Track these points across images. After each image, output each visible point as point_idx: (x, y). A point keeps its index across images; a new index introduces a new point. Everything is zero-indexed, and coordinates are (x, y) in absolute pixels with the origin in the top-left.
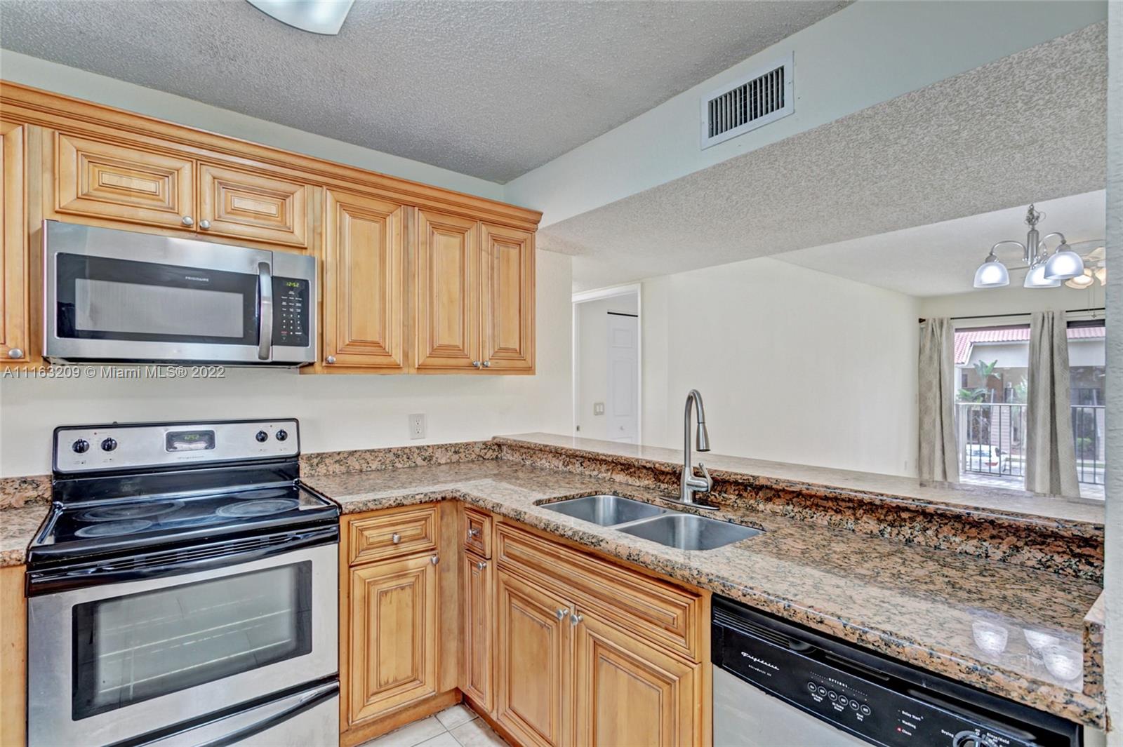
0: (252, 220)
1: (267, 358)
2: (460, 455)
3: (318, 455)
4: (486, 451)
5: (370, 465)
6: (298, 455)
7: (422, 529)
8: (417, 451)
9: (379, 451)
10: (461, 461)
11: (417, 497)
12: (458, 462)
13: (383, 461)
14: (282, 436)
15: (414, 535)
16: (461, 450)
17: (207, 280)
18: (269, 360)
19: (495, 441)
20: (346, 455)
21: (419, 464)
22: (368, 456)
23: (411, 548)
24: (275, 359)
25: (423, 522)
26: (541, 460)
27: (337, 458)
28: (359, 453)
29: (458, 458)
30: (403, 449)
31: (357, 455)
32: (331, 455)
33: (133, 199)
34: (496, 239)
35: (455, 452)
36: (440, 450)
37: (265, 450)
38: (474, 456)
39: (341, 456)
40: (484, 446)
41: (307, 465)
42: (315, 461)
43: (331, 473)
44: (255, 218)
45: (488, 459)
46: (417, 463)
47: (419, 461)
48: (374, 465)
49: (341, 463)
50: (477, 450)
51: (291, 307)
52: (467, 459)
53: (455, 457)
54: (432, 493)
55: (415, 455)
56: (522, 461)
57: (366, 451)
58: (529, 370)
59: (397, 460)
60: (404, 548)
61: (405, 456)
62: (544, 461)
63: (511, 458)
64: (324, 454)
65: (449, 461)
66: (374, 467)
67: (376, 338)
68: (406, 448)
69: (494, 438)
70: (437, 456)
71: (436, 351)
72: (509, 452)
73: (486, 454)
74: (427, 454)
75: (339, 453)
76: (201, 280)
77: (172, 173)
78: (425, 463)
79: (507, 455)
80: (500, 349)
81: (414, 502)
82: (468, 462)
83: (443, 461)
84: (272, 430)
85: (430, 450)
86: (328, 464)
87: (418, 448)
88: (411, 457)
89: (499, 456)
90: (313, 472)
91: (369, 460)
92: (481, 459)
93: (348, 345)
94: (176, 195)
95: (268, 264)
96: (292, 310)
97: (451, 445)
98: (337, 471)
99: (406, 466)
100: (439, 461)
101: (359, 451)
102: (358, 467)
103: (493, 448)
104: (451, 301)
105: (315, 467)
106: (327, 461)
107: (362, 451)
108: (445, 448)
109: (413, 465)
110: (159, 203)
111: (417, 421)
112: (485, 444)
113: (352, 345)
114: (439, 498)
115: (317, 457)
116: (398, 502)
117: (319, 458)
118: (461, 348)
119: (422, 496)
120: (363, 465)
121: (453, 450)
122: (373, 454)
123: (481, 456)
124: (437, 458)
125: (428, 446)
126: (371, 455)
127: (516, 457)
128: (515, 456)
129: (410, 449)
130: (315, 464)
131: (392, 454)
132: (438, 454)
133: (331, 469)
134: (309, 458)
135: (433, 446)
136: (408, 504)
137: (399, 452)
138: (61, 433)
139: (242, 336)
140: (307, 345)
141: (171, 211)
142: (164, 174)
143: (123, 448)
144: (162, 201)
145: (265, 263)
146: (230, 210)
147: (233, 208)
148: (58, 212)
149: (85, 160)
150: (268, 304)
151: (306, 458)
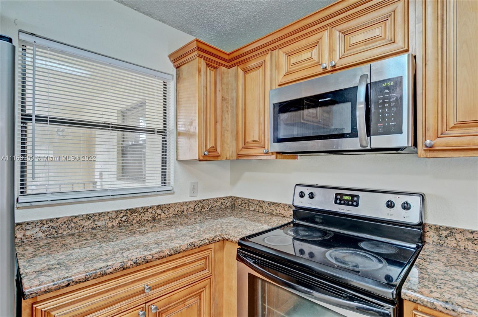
0: (364, 47)
1: (367, 146)
3: (447, 229)
6: (421, 225)
14: (406, 207)
17: (330, 99)
18: (369, 148)
24: (373, 147)
27: (470, 236)
32: (462, 231)
33: (303, 65)
37: (392, 215)
39: (475, 235)
41: (435, 235)
42: (444, 233)
43: (462, 248)
44: (365, 45)
49: (475, 241)
51: (386, 103)
75: (472, 232)
76: (326, 99)
77: (318, 42)
84: (399, 201)
86: (458, 239)
90: (442, 242)
93: (453, 127)
94: (320, 54)
95: (367, 75)
96: (386, 105)
98: (470, 248)
105: (445, 239)
106: (458, 236)
110: (314, 62)
113: (459, 127)
115: (446, 230)
117: (448, 232)
130: (444, 235)
133: (462, 244)
134: (438, 229)
138: (297, 187)
139: (350, 132)
140: (401, 132)
141: (318, 64)
142: (315, 45)
143: (316, 198)
144: (315, 60)
145: (365, 75)
146: (349, 48)
147: (350, 45)
148: (279, 85)
149: (286, 56)
150: (363, 107)
151: (433, 228)
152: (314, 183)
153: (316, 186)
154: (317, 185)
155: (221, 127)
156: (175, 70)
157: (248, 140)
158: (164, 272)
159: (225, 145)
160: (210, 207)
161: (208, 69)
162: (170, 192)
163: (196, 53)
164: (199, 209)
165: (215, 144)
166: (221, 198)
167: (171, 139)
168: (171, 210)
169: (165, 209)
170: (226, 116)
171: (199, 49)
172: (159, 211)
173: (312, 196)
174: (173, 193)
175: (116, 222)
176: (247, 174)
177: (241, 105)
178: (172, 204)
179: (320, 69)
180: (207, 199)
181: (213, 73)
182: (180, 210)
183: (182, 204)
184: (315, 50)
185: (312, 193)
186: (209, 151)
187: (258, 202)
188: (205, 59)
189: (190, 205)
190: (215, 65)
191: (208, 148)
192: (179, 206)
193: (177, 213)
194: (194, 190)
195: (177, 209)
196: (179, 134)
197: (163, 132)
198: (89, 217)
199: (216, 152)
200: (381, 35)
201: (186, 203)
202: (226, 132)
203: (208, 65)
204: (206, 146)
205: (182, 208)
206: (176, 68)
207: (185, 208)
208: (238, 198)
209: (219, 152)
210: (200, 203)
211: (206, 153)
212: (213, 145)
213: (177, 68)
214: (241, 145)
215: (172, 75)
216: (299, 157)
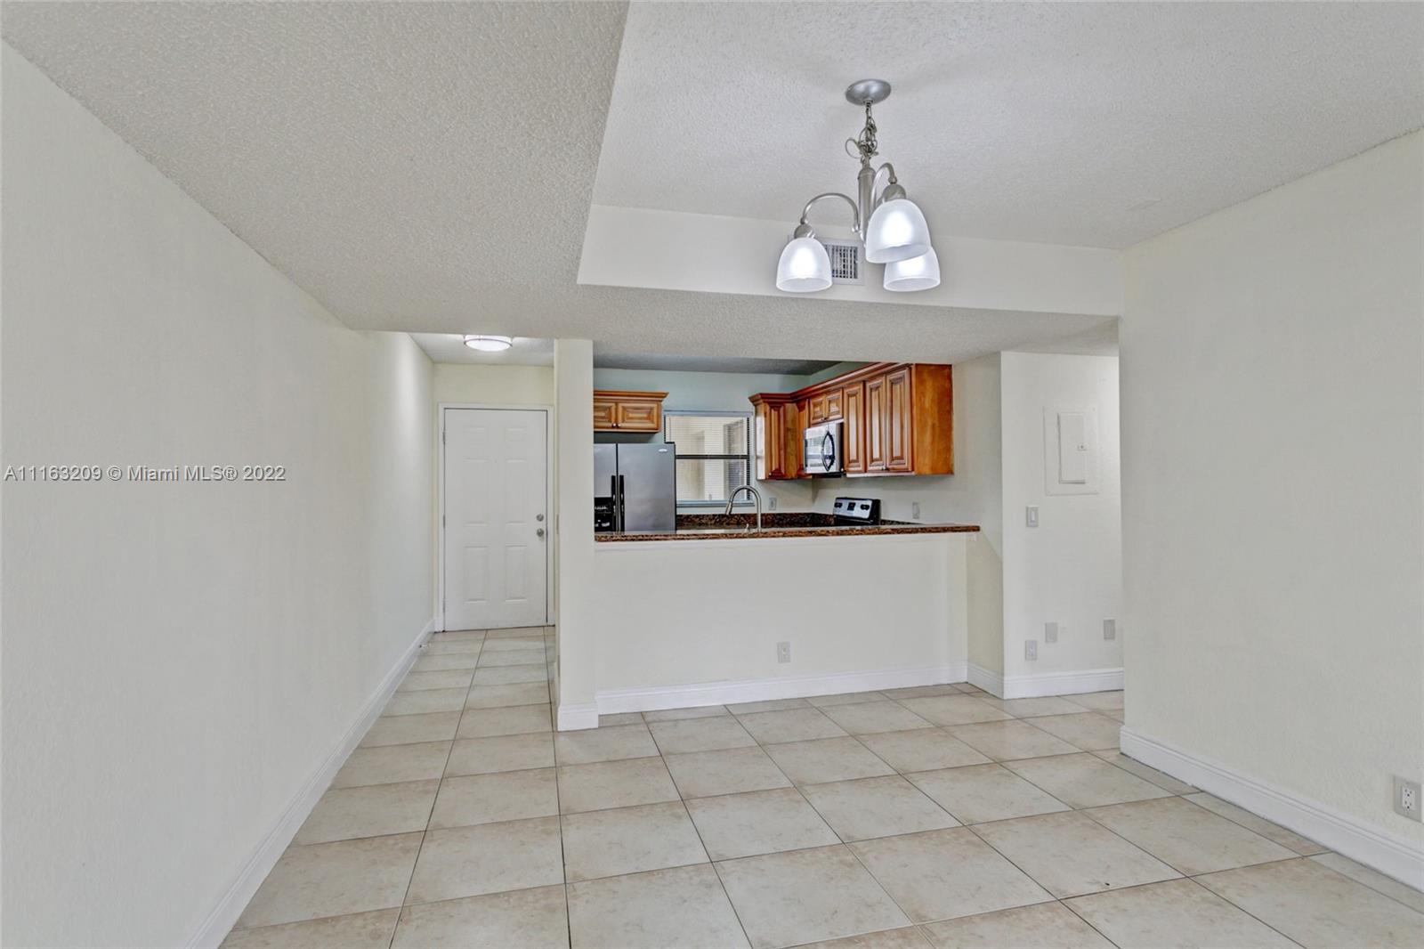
93: (850, 462)
138: (837, 500)
148: (811, 426)
155: (785, 452)
156: (754, 408)
160: (788, 520)
163: (761, 401)
164: (777, 521)
165: (780, 465)
166: (799, 513)
167: (752, 463)
171: (762, 398)
172: (742, 518)
175: (713, 522)
180: (786, 513)
181: (776, 413)
186: (772, 473)
188: (769, 403)
189: (769, 516)
191: (774, 469)
194: (773, 504)
196: (756, 458)
197: (747, 457)
198: (697, 516)
199: (780, 472)
203: (771, 407)
204: (772, 467)
207: (764, 518)
209: (783, 472)
210: (778, 516)
211: (770, 474)
212: (777, 467)
213: (756, 406)
215: (752, 412)
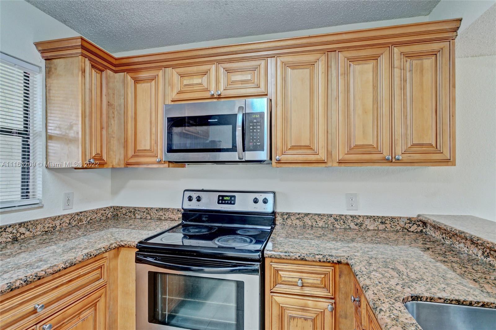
0: (240, 85)
1: (243, 159)
2: (386, 225)
3: (287, 213)
4: (411, 225)
5: (318, 223)
6: (274, 213)
7: (322, 281)
8: (351, 219)
9: (324, 215)
10: (386, 229)
11: (317, 257)
12: (384, 230)
13: (326, 222)
14: (265, 201)
15: (315, 284)
16: (387, 222)
17: (217, 120)
18: (244, 160)
19: (419, 218)
20: (303, 215)
21: (352, 227)
22: (316, 217)
23: (312, 292)
24: (247, 159)
25: (323, 276)
26: (459, 243)
27: (298, 216)
28: (311, 215)
29: (384, 227)
30: (340, 216)
31: (310, 216)
32: (294, 214)
33: (195, 88)
34: (408, 56)
35: (382, 223)
36: (369, 219)
37: (257, 208)
38: (399, 228)
39: (300, 216)
40: (409, 221)
41: (281, 218)
42: (286, 217)
43: (294, 225)
44: (242, 84)
45: (412, 232)
46: (350, 226)
47: (352, 226)
48: (321, 224)
49: (300, 220)
50: (402, 224)
51: (254, 129)
52: (392, 229)
53: (382, 227)
54: (329, 255)
55: (349, 221)
56: (442, 240)
57: (315, 214)
58: (449, 162)
59: (336, 223)
60: (307, 291)
61: (342, 221)
62: (462, 245)
63: (434, 235)
64: (290, 213)
65: (376, 228)
66: (320, 225)
67: (308, 144)
68: (343, 215)
69: (419, 216)
70: (366, 224)
71: (352, 149)
72: (432, 229)
73: (410, 228)
74: (359, 221)
75: (299, 214)
76: (214, 120)
77: (207, 72)
78: (357, 227)
79: (430, 232)
80: (414, 145)
81: (315, 260)
82: (392, 232)
83: (371, 228)
84: (261, 197)
85: (361, 219)
86: (292, 220)
87: (351, 216)
88: (346, 222)
89: (424, 230)
90: (284, 223)
91: (317, 220)
92: (406, 231)
93: (290, 149)
94: (209, 82)
95: (243, 107)
96: (255, 131)
97: (378, 217)
98: (298, 224)
99: (342, 227)
100: (368, 227)
101: (311, 214)
102: (310, 224)
103: (417, 223)
104: (365, 112)
105: (286, 220)
106: (292, 217)
107: (313, 214)
108: (374, 219)
109: (348, 227)
110: (204, 87)
111: (352, 199)
112: (409, 219)
113: (293, 149)
114: (335, 261)
115: (286, 215)
116: (302, 257)
117: (288, 216)
118: (375, 146)
119: (321, 257)
120: (313, 223)
121: (380, 220)
122: (320, 216)
123: (406, 229)
124: (366, 225)
125: (359, 216)
126: (318, 217)
127: (437, 235)
128: (437, 233)
129: (346, 216)
130: (285, 218)
131: (332, 218)
132: (367, 222)
133: (294, 222)
134: (282, 214)
135: (364, 217)
136: (309, 260)
137: (338, 218)
138: (185, 192)
139: (231, 148)
140: (263, 150)
141: (207, 90)
142: (205, 73)
143: (203, 200)
144: (204, 86)
145: (241, 107)
146: (230, 83)
147: (231, 82)
148: (172, 101)
149: (179, 77)
150: (240, 129)
151: (280, 214)
152: (201, 188)
153: (203, 191)
154: (203, 189)
155: (108, 134)
157: (138, 148)
158: (57, 287)
159: (111, 153)
160: (89, 219)
161: (93, 71)
162: (38, 206)
163: (79, 51)
164: (75, 223)
165: (101, 151)
166: (101, 209)
167: (37, 143)
168: (39, 227)
169: (30, 226)
170: (112, 122)
171: (83, 47)
172: (22, 230)
173: (199, 199)
174: (42, 207)
176: (132, 183)
177: (131, 113)
178: (41, 220)
179: (208, 95)
180: (85, 211)
181: (99, 75)
182: (51, 226)
183: (54, 219)
184: (205, 78)
185: (199, 197)
186: (94, 159)
187: (145, 210)
188: (90, 60)
189: (65, 219)
190: (101, 68)
191: (94, 155)
192: (50, 221)
193: (47, 230)
194: (68, 202)
195: (47, 225)
196: (49, 138)
197: (24, 134)
199: (101, 159)
200: (251, 80)
201: (59, 217)
202: (112, 139)
203: (93, 66)
204: (91, 153)
205: (54, 223)
206: (45, 60)
207: (58, 223)
208: (122, 208)
209: (105, 160)
210: (76, 216)
211: (92, 161)
212: (99, 152)
213: (47, 60)
214: (131, 153)
215: (40, 67)
216: (187, 166)
